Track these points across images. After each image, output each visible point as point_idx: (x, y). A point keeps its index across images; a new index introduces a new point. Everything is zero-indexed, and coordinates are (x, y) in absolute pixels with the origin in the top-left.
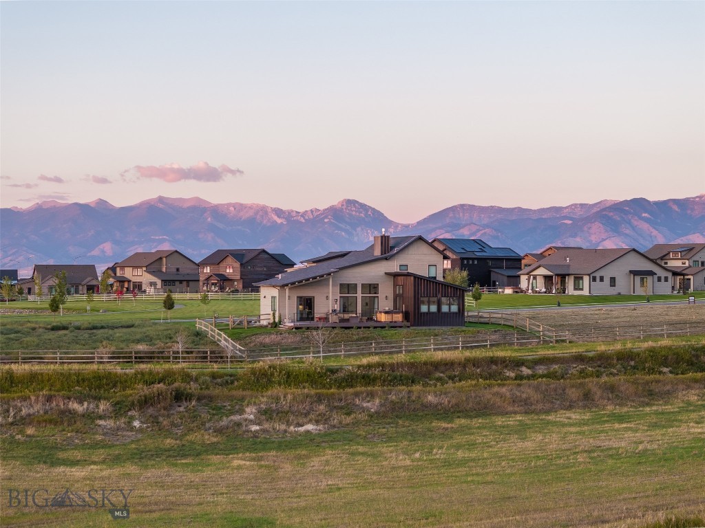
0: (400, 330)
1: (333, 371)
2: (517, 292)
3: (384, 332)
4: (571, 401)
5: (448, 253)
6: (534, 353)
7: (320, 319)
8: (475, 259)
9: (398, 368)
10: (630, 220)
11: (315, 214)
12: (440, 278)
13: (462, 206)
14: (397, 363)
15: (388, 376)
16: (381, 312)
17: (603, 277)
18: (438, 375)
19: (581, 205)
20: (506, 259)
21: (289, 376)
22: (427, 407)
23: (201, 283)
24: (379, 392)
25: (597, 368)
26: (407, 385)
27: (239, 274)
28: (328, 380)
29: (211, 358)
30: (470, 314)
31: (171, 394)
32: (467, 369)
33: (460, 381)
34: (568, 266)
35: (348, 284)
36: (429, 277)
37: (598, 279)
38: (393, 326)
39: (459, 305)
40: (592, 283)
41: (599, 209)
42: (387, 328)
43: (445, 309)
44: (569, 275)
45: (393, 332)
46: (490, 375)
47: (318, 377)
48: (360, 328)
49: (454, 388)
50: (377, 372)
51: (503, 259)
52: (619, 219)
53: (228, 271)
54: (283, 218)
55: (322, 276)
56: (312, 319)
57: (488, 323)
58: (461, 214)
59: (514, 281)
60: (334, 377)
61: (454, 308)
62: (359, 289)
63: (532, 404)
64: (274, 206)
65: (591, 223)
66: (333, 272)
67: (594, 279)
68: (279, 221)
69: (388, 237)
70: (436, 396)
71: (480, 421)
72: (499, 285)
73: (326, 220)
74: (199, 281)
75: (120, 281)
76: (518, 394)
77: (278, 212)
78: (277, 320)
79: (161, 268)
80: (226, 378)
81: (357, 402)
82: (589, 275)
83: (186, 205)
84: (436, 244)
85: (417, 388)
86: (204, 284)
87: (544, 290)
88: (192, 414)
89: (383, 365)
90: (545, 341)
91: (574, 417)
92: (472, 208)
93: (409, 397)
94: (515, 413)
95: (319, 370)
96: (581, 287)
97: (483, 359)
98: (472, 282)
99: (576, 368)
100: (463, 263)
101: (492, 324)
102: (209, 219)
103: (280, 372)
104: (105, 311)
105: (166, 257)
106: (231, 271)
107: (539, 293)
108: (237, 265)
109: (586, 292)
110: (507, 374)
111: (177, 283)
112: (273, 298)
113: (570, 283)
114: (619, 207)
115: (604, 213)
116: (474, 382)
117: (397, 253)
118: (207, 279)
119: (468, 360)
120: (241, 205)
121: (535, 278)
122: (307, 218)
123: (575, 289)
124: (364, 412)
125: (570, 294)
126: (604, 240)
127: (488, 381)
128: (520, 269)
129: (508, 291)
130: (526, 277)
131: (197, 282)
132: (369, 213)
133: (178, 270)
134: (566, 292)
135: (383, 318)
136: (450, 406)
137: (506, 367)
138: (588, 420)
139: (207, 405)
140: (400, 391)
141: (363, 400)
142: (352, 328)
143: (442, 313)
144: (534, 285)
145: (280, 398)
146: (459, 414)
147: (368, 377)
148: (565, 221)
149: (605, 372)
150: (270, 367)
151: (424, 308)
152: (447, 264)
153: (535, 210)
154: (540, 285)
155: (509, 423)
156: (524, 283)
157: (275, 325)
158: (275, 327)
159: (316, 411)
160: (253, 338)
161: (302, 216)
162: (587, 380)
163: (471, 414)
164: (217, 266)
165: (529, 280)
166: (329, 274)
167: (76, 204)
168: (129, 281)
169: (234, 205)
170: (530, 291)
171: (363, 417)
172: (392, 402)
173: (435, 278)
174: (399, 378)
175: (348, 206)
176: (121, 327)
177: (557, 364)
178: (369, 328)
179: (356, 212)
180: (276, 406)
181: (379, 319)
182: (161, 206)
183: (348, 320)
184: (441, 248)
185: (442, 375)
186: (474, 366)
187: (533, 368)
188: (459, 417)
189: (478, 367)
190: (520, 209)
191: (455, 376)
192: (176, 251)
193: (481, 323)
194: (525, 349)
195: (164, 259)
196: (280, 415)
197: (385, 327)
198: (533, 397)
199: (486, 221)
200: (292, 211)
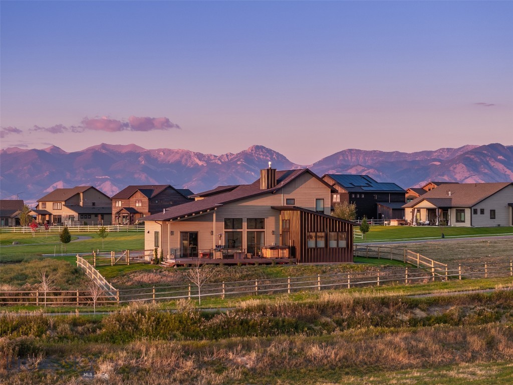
0: (285, 267)
1: (208, 317)
2: (402, 224)
3: (269, 270)
4: (473, 352)
5: (337, 188)
6: (427, 292)
7: (204, 255)
8: (363, 193)
9: (280, 312)
10: (488, 162)
11: (230, 158)
12: (328, 212)
13: (350, 150)
14: (280, 307)
15: (269, 322)
16: (266, 248)
17: (483, 209)
18: (324, 319)
19: (448, 149)
20: (391, 193)
21: (158, 323)
22: (310, 361)
23: (113, 216)
24: (256, 345)
25: (496, 310)
26: (289, 333)
27: (147, 208)
28: (202, 327)
29: (80, 300)
30: (358, 247)
31: (14, 349)
32: (356, 313)
33: (349, 326)
34: (450, 199)
35: (233, 219)
36: (317, 212)
37: (479, 212)
38: (278, 262)
39: (347, 239)
40: (473, 215)
41: (462, 153)
42: (272, 265)
43: (333, 244)
44: (451, 208)
45: (278, 268)
46: (381, 318)
47: (191, 324)
48: (245, 264)
49: (342, 336)
50: (256, 317)
51: (388, 193)
52: (478, 161)
53: (137, 205)
54: (204, 161)
55: (206, 211)
56: (196, 255)
57: (377, 258)
58: (349, 158)
59: (399, 214)
60: (208, 324)
61: (343, 244)
62: (245, 224)
63: (430, 355)
64: (196, 152)
65: (456, 164)
66: (217, 207)
67: (475, 212)
68: (200, 163)
69: (275, 170)
70: (321, 348)
71: (371, 379)
72: (385, 217)
73: (239, 163)
74: (111, 214)
75: (42, 215)
76: (414, 343)
77: (200, 156)
78: (159, 256)
79: (79, 203)
80: (88, 325)
81: (231, 356)
82: (470, 208)
83: (124, 151)
84: (326, 180)
85: (300, 338)
86: (116, 217)
87: (428, 222)
88: (36, 374)
89: (264, 309)
90: (437, 278)
91: (479, 372)
92: (358, 152)
93: (291, 349)
94: (411, 366)
95: (192, 315)
96: (463, 219)
97: (374, 300)
98: (359, 214)
99: (473, 309)
100: (352, 196)
101: (381, 258)
102: (143, 162)
103: (149, 318)
104: (17, 244)
105: (83, 193)
106: (140, 205)
107: (423, 225)
108: (146, 200)
109: (467, 224)
110: (400, 318)
111: (93, 216)
112: (156, 233)
113: (452, 216)
114: (479, 151)
115: (467, 156)
116: (363, 330)
117: (284, 186)
118: (118, 213)
119: (357, 302)
120: (170, 150)
121: (419, 211)
122: (223, 161)
123: (457, 221)
124: (238, 368)
125: (452, 226)
126: (466, 178)
127: (379, 328)
128: (404, 202)
129: (394, 223)
130: (411, 210)
131: (110, 215)
132: (274, 157)
133: (94, 204)
134: (449, 224)
135: (268, 254)
136: (337, 360)
137: (399, 309)
138: (497, 376)
139: (57, 361)
140: (280, 343)
141: (237, 354)
142: (236, 264)
143: (330, 249)
144: (418, 217)
145: (141, 353)
146: (347, 370)
147: (247, 322)
148: (435, 163)
149: (504, 313)
150: (138, 313)
151: (311, 244)
152: (337, 198)
153: (410, 154)
154: (423, 217)
155: (405, 381)
156: (408, 216)
157: (157, 261)
158: (157, 263)
159: (182, 368)
160: (132, 276)
161: (219, 159)
162: (489, 325)
163: (362, 369)
164: (127, 201)
165: (413, 212)
166: (213, 209)
167: (35, 150)
168: (50, 214)
169: (164, 151)
170: (414, 223)
171: (237, 375)
172: (271, 355)
173: (323, 212)
174: (281, 324)
175: (256, 151)
176: (11, 261)
177: (452, 306)
178: (254, 264)
179: (263, 156)
180: (137, 362)
181: (265, 256)
182: (104, 151)
183: (232, 256)
184: (331, 182)
185: (329, 320)
186: (364, 309)
187: (428, 309)
188: (347, 374)
189: (369, 310)
190: (397, 153)
191: (343, 321)
192: (92, 187)
193: (369, 257)
194: (417, 287)
195: (81, 195)
196: (140, 373)
197: (270, 264)
198: (431, 347)
199: (369, 163)
200: (211, 155)
